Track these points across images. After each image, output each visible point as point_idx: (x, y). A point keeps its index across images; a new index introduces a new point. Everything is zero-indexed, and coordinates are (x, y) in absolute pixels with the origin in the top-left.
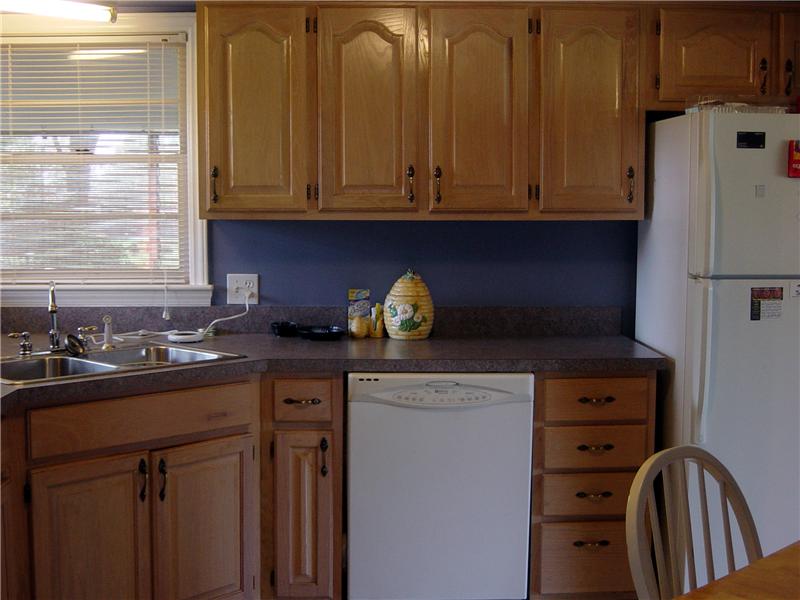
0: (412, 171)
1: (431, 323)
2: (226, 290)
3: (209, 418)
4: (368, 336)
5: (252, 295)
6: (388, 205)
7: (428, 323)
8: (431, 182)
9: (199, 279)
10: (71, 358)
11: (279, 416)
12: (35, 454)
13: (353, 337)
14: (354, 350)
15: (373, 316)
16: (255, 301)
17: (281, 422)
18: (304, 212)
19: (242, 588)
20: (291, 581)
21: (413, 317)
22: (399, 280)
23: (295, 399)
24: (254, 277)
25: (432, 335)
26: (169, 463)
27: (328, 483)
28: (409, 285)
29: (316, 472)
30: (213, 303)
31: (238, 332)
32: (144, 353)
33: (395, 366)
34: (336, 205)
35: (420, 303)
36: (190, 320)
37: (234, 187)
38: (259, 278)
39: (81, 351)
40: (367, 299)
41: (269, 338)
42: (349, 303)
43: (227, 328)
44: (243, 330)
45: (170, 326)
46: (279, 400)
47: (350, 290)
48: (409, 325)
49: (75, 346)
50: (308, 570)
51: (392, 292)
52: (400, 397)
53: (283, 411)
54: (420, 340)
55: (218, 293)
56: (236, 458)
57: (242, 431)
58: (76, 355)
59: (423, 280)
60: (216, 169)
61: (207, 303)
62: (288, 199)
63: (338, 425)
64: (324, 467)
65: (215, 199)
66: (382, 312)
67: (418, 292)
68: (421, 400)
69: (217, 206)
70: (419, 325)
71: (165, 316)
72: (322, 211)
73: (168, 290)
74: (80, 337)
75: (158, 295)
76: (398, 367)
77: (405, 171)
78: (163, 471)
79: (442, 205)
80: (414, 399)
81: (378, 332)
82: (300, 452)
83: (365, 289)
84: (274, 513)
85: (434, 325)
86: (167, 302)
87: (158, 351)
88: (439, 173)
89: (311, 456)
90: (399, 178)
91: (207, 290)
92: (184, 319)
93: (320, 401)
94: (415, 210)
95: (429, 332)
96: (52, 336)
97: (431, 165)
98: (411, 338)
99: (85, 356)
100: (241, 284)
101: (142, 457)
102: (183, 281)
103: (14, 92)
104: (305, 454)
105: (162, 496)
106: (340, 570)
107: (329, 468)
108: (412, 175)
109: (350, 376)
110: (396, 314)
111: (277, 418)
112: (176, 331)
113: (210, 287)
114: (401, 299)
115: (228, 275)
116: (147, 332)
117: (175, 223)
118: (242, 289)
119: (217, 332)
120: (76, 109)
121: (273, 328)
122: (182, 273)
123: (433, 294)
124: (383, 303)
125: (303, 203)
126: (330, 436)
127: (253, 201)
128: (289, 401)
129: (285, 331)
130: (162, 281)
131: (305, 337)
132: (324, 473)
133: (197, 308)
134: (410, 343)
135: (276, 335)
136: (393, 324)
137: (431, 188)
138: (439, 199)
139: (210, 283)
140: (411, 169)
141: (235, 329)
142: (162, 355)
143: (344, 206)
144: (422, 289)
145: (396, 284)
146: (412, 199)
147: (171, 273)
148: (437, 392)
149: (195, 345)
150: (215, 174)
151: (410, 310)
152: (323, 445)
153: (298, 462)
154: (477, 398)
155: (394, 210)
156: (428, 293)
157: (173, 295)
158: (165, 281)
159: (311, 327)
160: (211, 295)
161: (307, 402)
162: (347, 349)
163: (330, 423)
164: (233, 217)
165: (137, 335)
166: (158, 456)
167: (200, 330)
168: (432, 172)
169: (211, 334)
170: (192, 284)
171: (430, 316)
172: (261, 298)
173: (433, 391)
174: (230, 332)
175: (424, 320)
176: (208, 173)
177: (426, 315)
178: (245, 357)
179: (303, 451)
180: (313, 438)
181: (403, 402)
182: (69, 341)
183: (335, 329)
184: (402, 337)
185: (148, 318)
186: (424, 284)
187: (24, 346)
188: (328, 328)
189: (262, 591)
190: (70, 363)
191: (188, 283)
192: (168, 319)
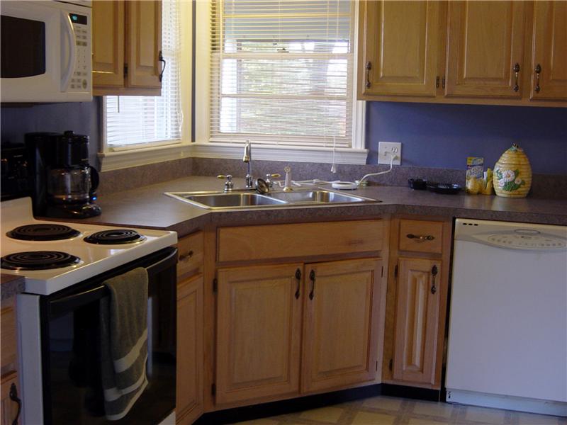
0: (518, 68)
1: (530, 185)
2: (378, 153)
3: (350, 243)
4: (479, 193)
5: (396, 158)
6: (499, 93)
7: (526, 185)
8: (533, 77)
9: (359, 145)
10: (258, 195)
11: (403, 247)
12: (221, 259)
13: (469, 193)
14: (468, 203)
15: (485, 178)
16: (398, 163)
17: (403, 251)
18: (434, 97)
19: (367, 369)
20: (404, 369)
21: (514, 180)
22: (506, 152)
23: (414, 234)
24: (398, 145)
25: (530, 195)
26: (317, 274)
27: (436, 300)
28: (514, 156)
29: (428, 289)
30: (368, 163)
31: (384, 185)
32: (311, 195)
33: (492, 216)
34: (458, 92)
35: (520, 170)
36: (350, 174)
37: (383, 77)
38: (402, 145)
39: (267, 190)
40: (481, 165)
41: (407, 190)
42: (468, 167)
43: (376, 181)
44: (388, 183)
45: (335, 178)
46: (403, 235)
47: (469, 158)
48: (510, 186)
49: (262, 187)
50: (417, 362)
51: (500, 161)
52: (493, 239)
53: (406, 243)
54: (520, 198)
55: (372, 156)
56: (368, 275)
57: (375, 255)
58: (263, 193)
59: (525, 152)
60: (370, 64)
61: (363, 162)
62: (421, 87)
63: (446, 257)
64: (434, 287)
65: (369, 86)
66: (491, 176)
67: (519, 161)
68: (510, 243)
69: (369, 90)
70: (519, 186)
71: (333, 170)
72: (448, 97)
73: (336, 152)
74: (268, 181)
75: (329, 154)
76: (494, 216)
77: (512, 67)
78: (312, 278)
79: (539, 95)
80: (504, 242)
81: (488, 191)
82: (416, 274)
83: (480, 157)
84: (395, 316)
85: (531, 187)
86: (334, 160)
87: (322, 194)
88: (539, 69)
89: (424, 278)
90: (507, 73)
91: (363, 153)
92: (346, 173)
93: (433, 238)
94: (519, 98)
95: (527, 192)
96: (248, 179)
97: (533, 63)
98: (512, 196)
99: (269, 195)
100: (389, 150)
101: (298, 267)
102: (347, 146)
103: (235, 8)
104: (421, 276)
105: (311, 296)
106: (441, 364)
107: (438, 288)
108: (517, 71)
109: (457, 220)
110: (502, 178)
111: (401, 248)
112: (339, 181)
113: (366, 150)
114: (506, 166)
115: (380, 143)
116: (319, 181)
117: (344, 103)
118: (389, 153)
119: (369, 184)
120: (277, 20)
121: (410, 182)
122: (347, 140)
123: (532, 164)
124: (493, 169)
125: (433, 91)
126: (439, 264)
127: (396, 87)
128: (411, 236)
129: (419, 186)
130: (332, 145)
131: (432, 191)
132: (433, 292)
133: (356, 165)
134: (512, 200)
135: (412, 188)
136: (499, 185)
137: (532, 82)
138: (538, 90)
139: (366, 147)
140: (517, 66)
141: (382, 183)
142: (325, 197)
143: (465, 93)
144: (523, 160)
145: (503, 155)
146: (516, 89)
147: (339, 139)
148: (522, 237)
149: (350, 192)
150: (369, 67)
151: (512, 175)
152: (434, 270)
153: (415, 281)
154: (554, 245)
155: (502, 97)
156: (528, 163)
157: (340, 155)
158: (334, 145)
159: (438, 184)
160: (366, 157)
161: (424, 237)
162: (464, 202)
163: (441, 254)
164: (382, 99)
165: (312, 182)
166: (309, 268)
167: (357, 182)
168: (534, 68)
169: (364, 185)
170: (354, 148)
171: (528, 180)
172: (402, 160)
173: (520, 236)
174: (379, 185)
175: (523, 183)
176: (365, 66)
177: (526, 180)
178: (381, 202)
179: (420, 273)
180: (427, 265)
181: (495, 242)
182: (258, 183)
183: (455, 186)
184: (506, 196)
185: (320, 171)
186: (525, 156)
187: (227, 185)
188: (450, 185)
189: (383, 373)
190: (257, 198)
191: (350, 147)
192: (335, 172)
